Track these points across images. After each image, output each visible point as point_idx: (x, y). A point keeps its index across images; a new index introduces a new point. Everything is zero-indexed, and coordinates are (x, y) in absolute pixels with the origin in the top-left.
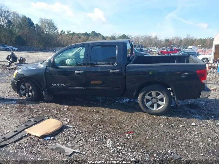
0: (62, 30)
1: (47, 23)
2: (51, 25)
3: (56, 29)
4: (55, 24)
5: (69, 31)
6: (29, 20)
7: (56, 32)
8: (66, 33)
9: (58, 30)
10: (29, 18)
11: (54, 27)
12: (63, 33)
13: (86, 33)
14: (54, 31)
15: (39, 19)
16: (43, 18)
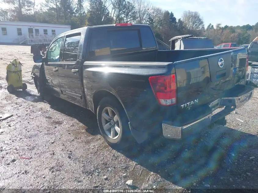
0: (210, 24)
1: (192, 16)
2: (196, 18)
3: (202, 23)
4: (200, 17)
5: (219, 25)
6: (172, 14)
7: (201, 27)
8: (215, 27)
9: (204, 24)
10: (172, 12)
11: (200, 20)
12: (210, 27)
13: (248, 25)
14: (199, 25)
15: (183, 13)
16: (187, 11)
